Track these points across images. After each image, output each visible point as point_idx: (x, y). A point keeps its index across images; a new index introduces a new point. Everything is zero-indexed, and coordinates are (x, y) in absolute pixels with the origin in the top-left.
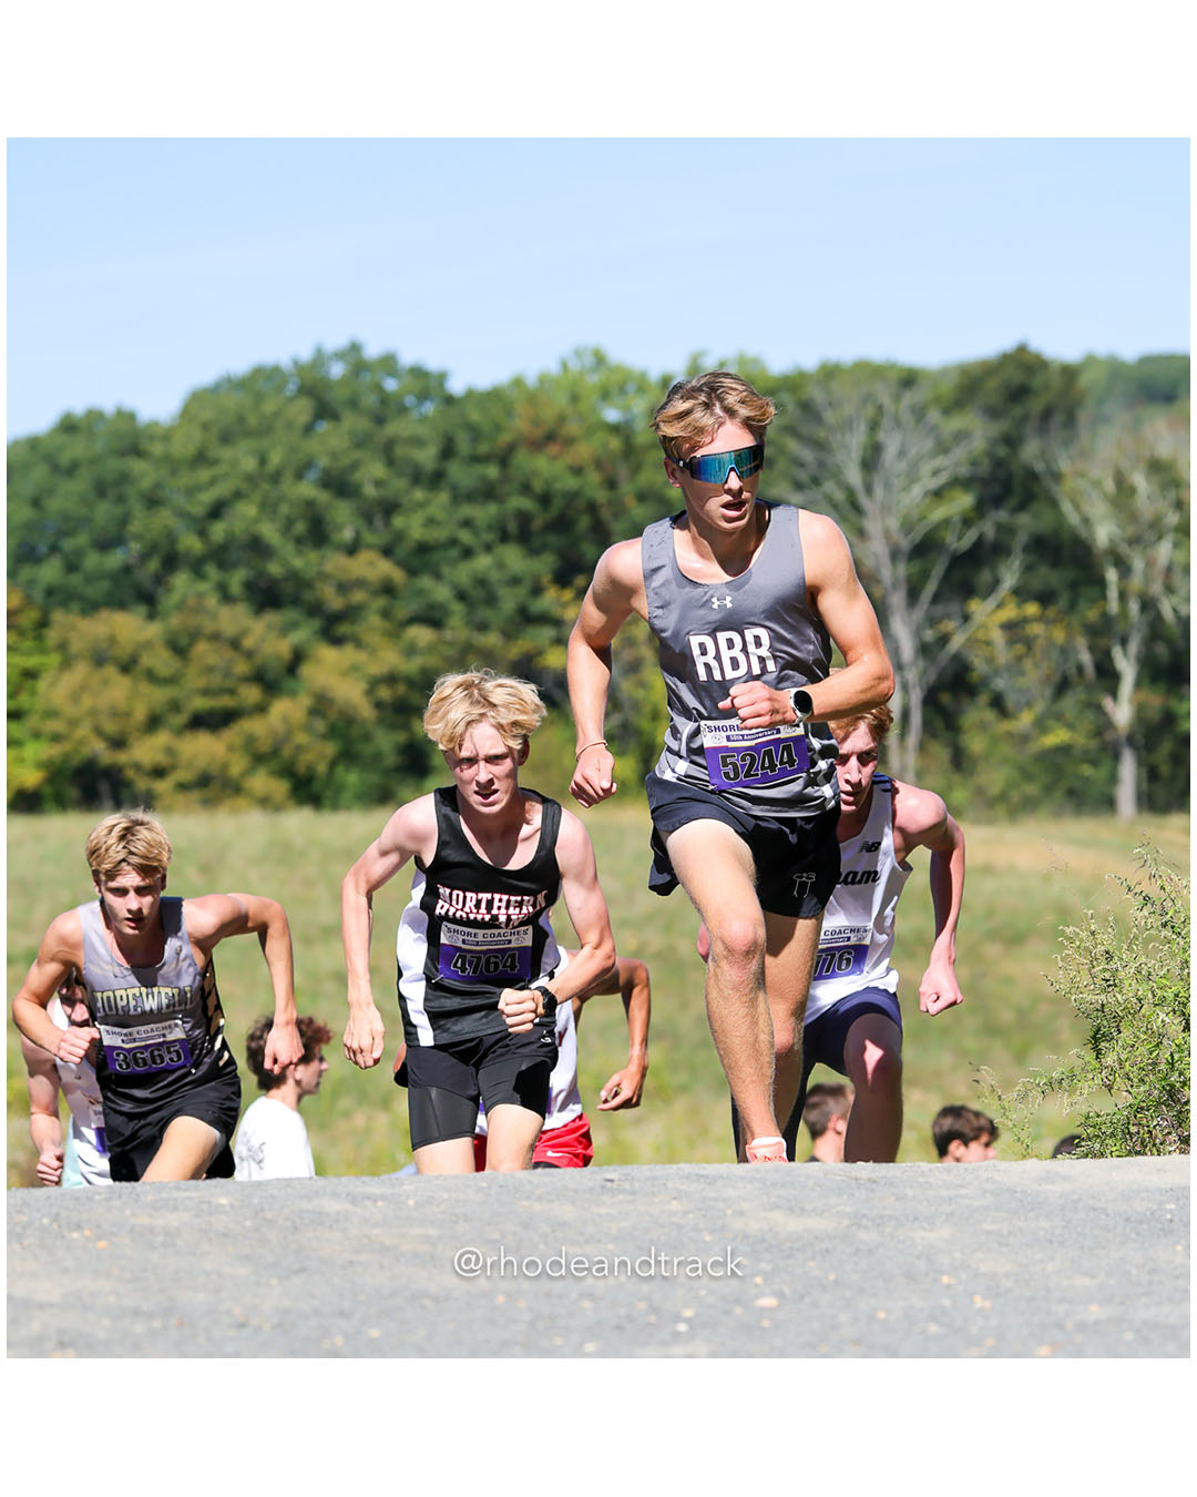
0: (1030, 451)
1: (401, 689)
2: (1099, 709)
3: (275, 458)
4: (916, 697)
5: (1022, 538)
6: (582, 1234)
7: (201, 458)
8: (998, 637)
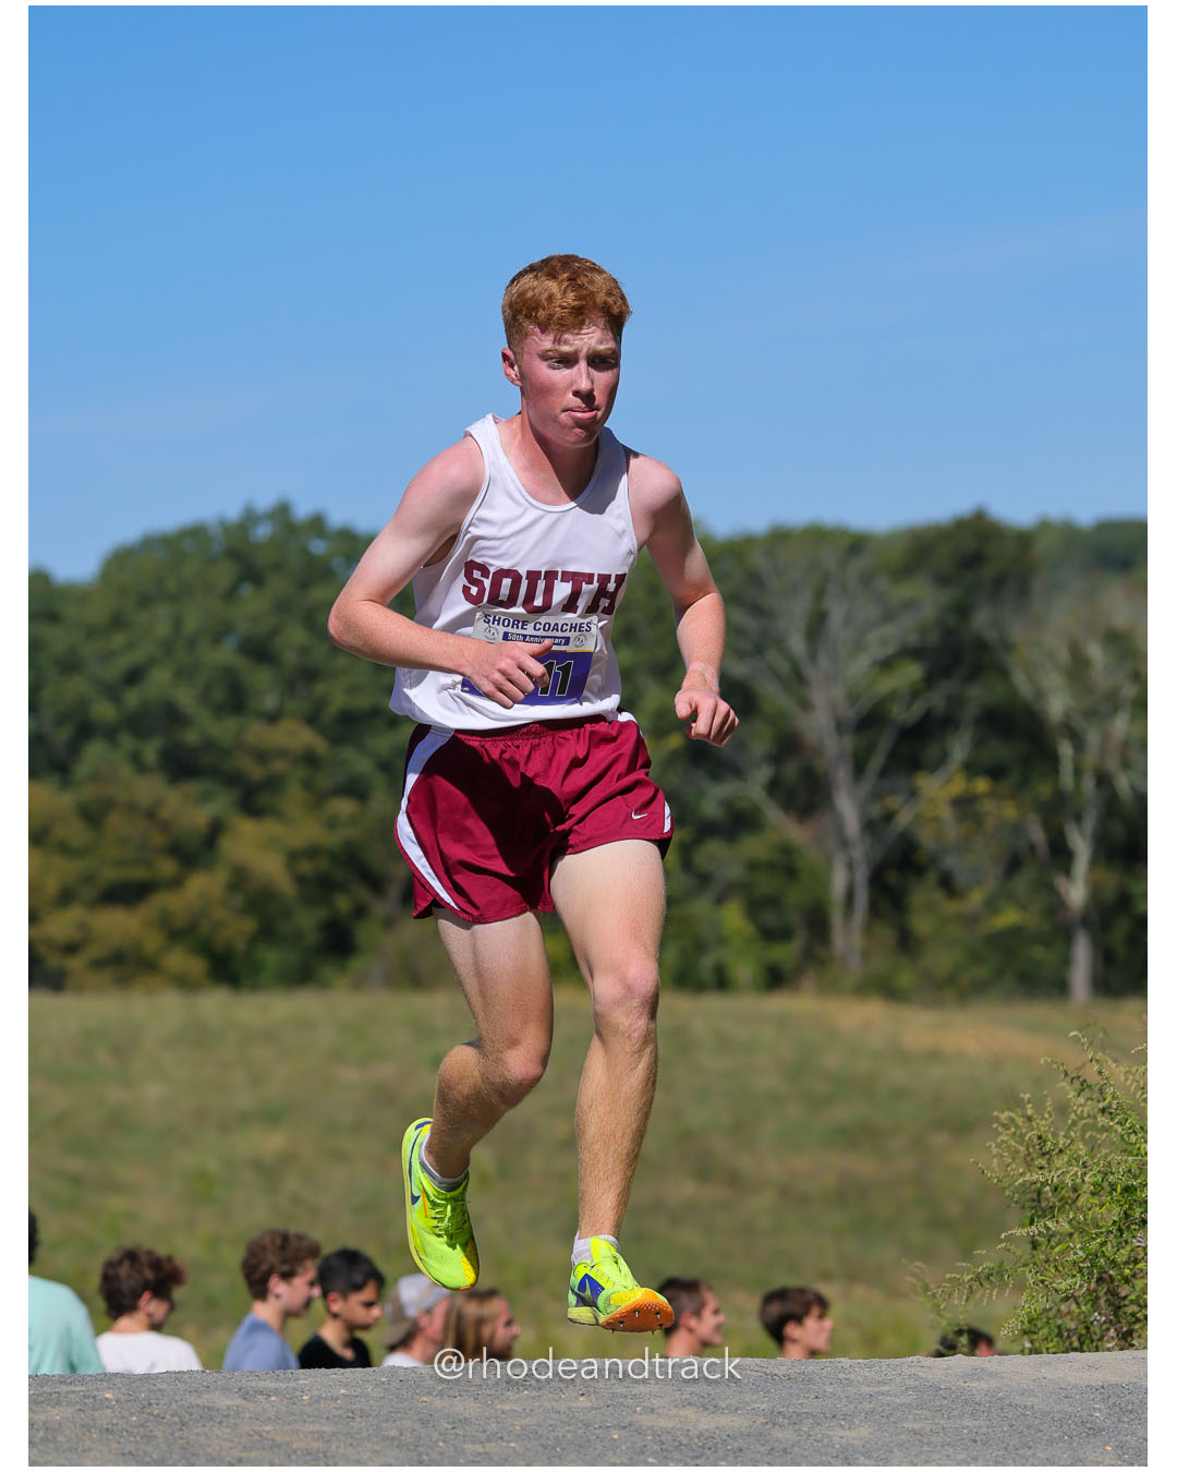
0: (982, 619)
1: (324, 864)
2: (1051, 889)
3: (192, 622)
4: (862, 876)
5: (971, 711)
6: (484, 1432)
7: (117, 622)
8: (946, 813)
